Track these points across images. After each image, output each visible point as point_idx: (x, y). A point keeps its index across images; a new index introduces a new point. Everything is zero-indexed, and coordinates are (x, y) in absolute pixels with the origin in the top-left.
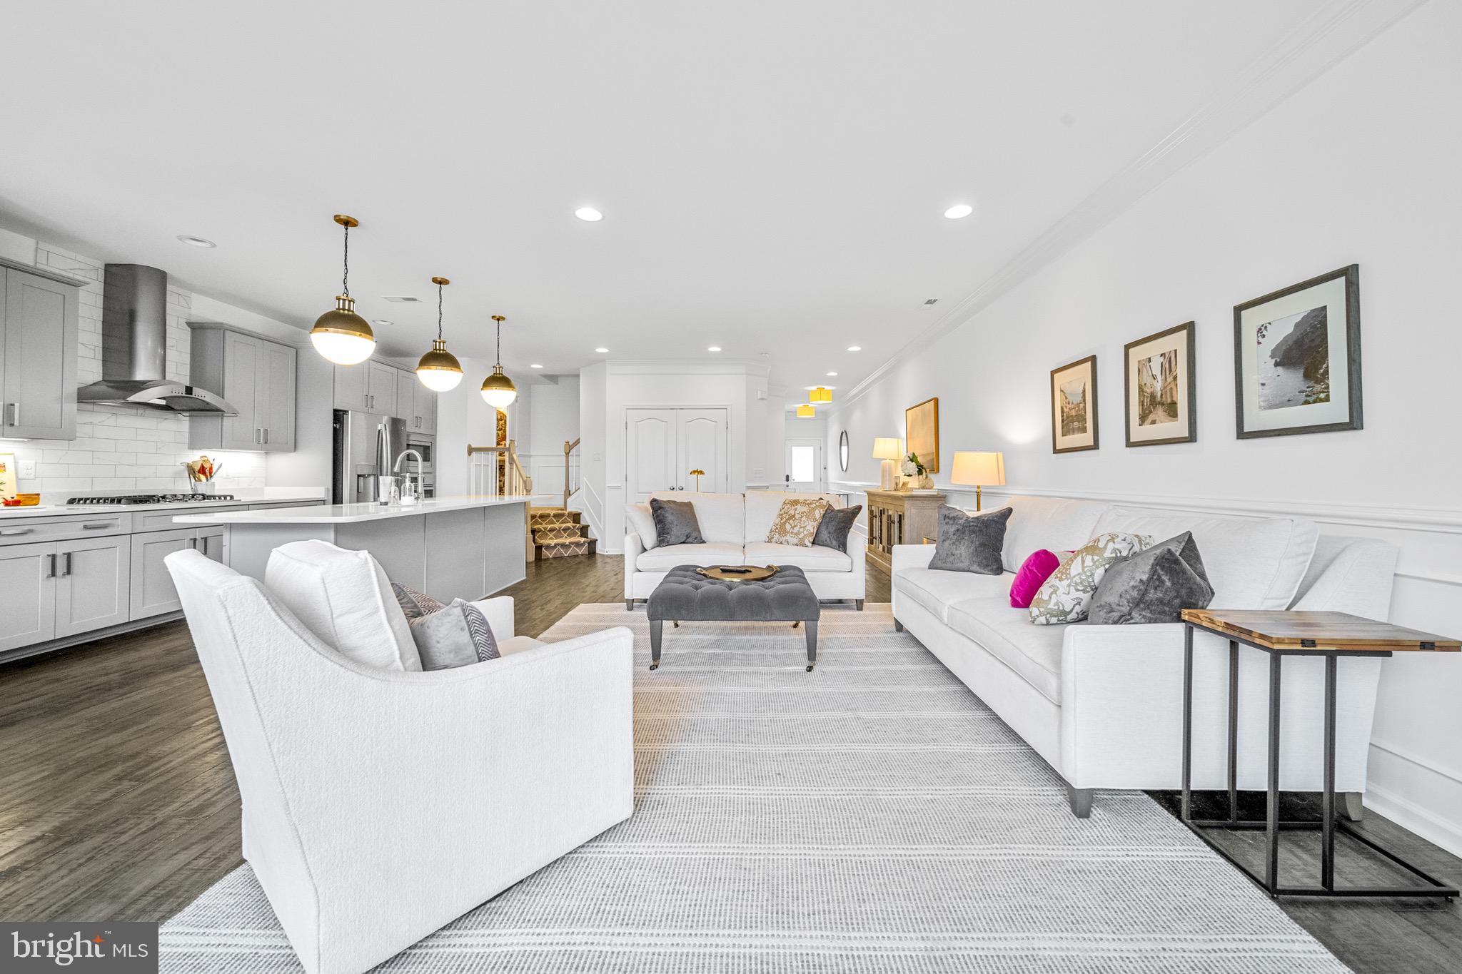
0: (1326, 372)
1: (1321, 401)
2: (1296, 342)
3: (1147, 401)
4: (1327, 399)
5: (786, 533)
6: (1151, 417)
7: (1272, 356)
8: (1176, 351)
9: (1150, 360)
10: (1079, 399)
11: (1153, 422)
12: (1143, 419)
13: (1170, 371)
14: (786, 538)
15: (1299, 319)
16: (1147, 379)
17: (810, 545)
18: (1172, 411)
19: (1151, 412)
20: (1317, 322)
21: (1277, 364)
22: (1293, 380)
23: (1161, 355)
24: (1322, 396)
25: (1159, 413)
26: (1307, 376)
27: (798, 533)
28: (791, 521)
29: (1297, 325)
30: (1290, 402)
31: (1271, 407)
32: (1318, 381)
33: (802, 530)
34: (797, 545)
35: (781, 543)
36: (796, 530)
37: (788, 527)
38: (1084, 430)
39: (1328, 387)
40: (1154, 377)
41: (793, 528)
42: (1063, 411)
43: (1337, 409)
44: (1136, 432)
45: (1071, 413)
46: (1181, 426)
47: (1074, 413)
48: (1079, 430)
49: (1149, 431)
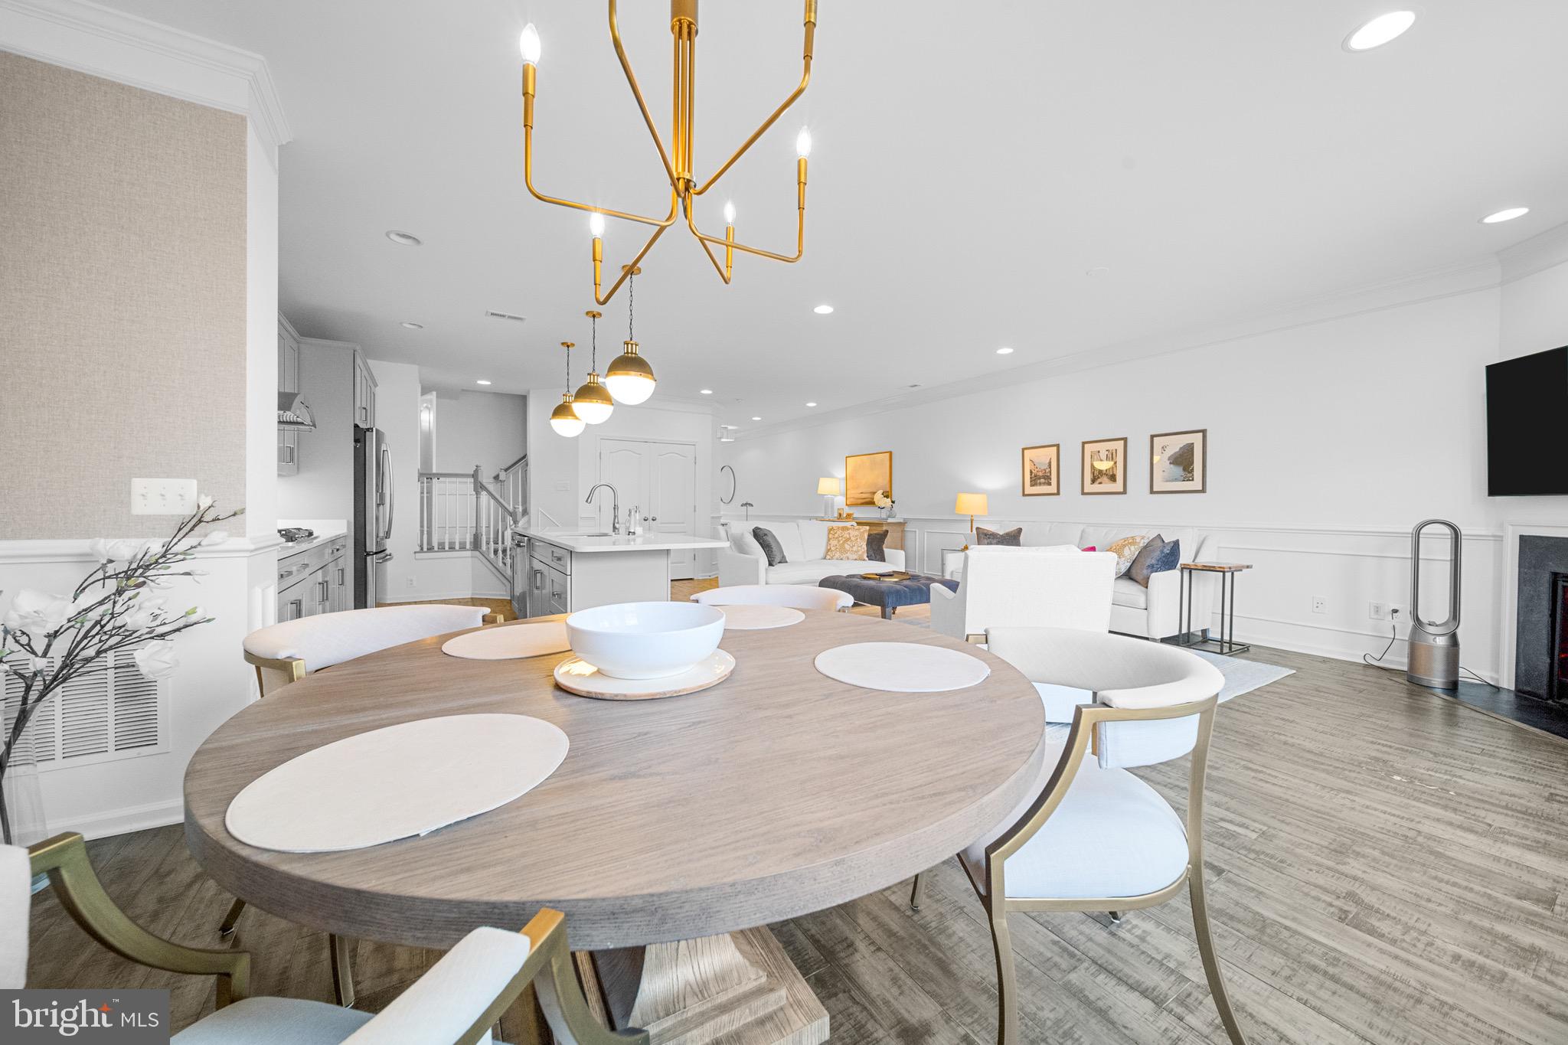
0: (1193, 469)
1: (1189, 480)
2: (1180, 455)
3: (1096, 473)
4: (1193, 480)
5: (846, 551)
6: (1099, 480)
7: (1169, 459)
8: (1116, 450)
9: (1099, 452)
10: (1047, 466)
11: (1100, 483)
12: (1093, 481)
13: (1112, 459)
14: (846, 555)
15: (1181, 446)
16: (1096, 461)
17: (867, 559)
18: (1113, 478)
19: (1099, 478)
20: (1189, 450)
21: (1170, 463)
22: (1178, 471)
23: (1106, 450)
24: (1191, 479)
25: (1105, 479)
26: (1184, 470)
27: (857, 551)
28: (849, 543)
29: (1181, 448)
30: (1176, 480)
31: (1167, 481)
32: (1189, 473)
34: (856, 559)
36: (855, 549)
37: (847, 547)
38: (1050, 484)
39: (1193, 475)
40: (1101, 461)
42: (1031, 472)
43: (1197, 484)
44: (1089, 488)
45: (1038, 474)
46: (1118, 486)
47: (1041, 474)
48: (1044, 484)
49: (1096, 488)
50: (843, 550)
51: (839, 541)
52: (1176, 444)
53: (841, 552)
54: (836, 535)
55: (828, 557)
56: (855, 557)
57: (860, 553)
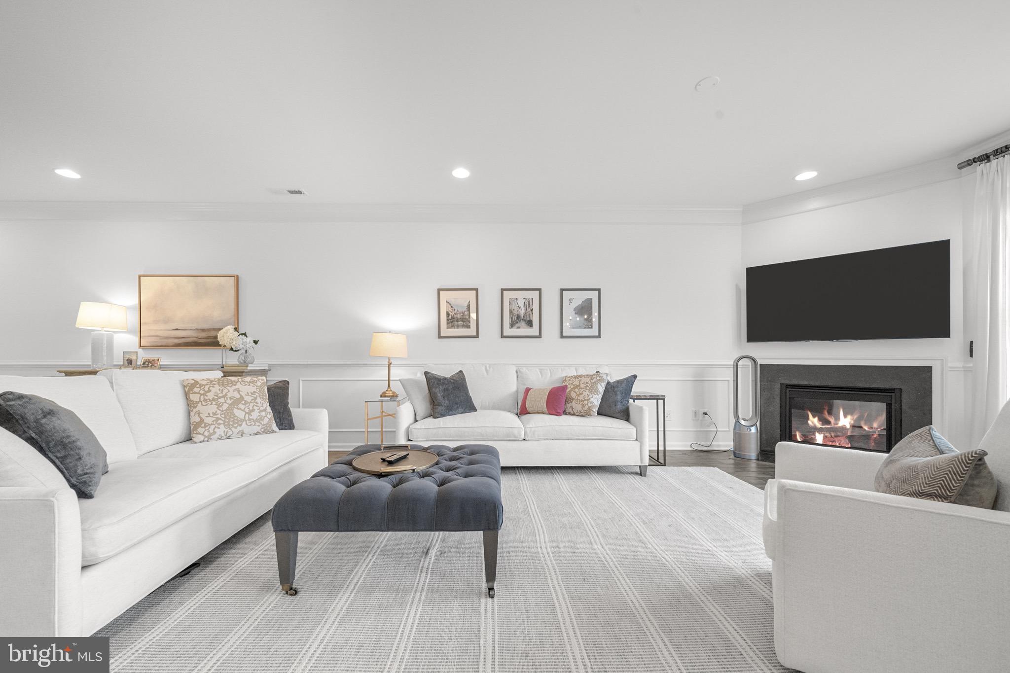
0: (591, 318)
1: (590, 328)
2: (583, 307)
3: (515, 318)
4: (592, 328)
5: (239, 422)
6: (517, 325)
7: (574, 310)
8: (532, 299)
9: (517, 299)
10: (465, 309)
11: (518, 328)
12: (512, 326)
13: (529, 307)
14: (239, 428)
15: (583, 300)
16: (514, 307)
17: (276, 429)
18: (530, 323)
19: (517, 323)
20: (589, 302)
21: (576, 313)
22: (581, 319)
23: (524, 299)
24: (590, 326)
25: (523, 324)
26: (585, 319)
27: (261, 419)
28: (241, 406)
29: (583, 302)
30: (580, 327)
31: (574, 328)
32: (589, 322)
33: (263, 414)
34: (258, 433)
35: (229, 438)
36: (255, 415)
37: (239, 414)
38: (469, 327)
39: (592, 324)
40: (520, 308)
41: (249, 413)
42: (448, 314)
43: (595, 331)
44: (508, 331)
45: (456, 316)
46: (534, 331)
47: (459, 316)
48: (463, 326)
49: (515, 331)
50: (230, 420)
51: (219, 406)
52: (579, 298)
53: (227, 425)
54: (210, 396)
55: (197, 438)
56: (257, 429)
57: (266, 421)
